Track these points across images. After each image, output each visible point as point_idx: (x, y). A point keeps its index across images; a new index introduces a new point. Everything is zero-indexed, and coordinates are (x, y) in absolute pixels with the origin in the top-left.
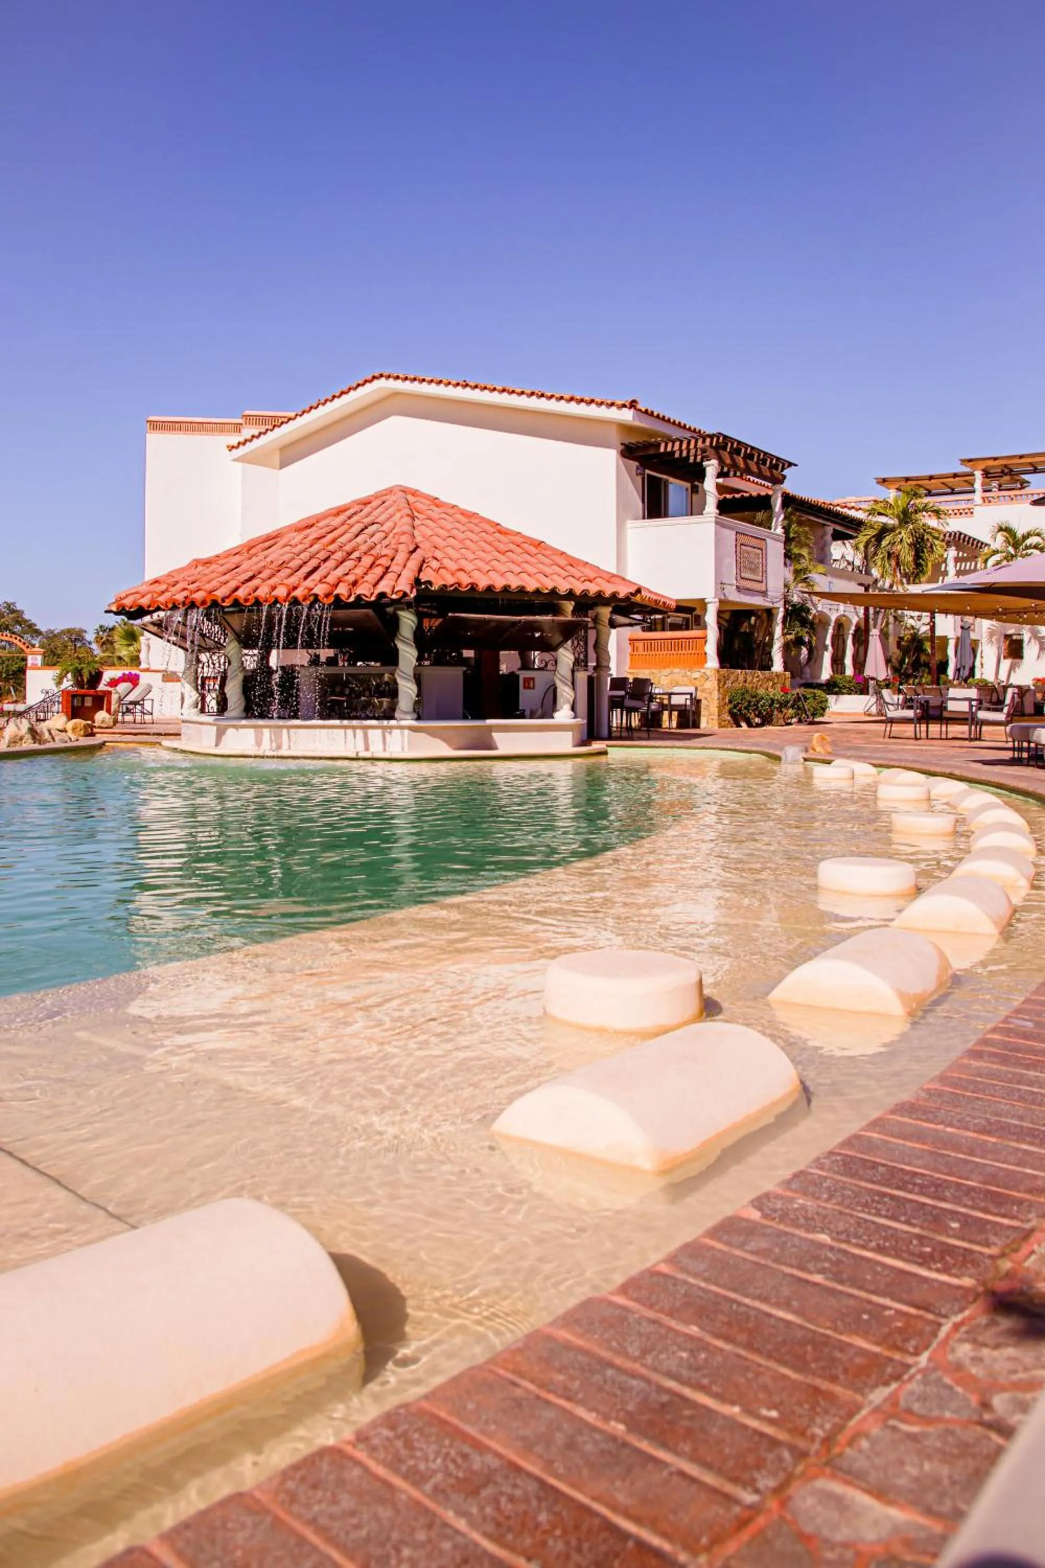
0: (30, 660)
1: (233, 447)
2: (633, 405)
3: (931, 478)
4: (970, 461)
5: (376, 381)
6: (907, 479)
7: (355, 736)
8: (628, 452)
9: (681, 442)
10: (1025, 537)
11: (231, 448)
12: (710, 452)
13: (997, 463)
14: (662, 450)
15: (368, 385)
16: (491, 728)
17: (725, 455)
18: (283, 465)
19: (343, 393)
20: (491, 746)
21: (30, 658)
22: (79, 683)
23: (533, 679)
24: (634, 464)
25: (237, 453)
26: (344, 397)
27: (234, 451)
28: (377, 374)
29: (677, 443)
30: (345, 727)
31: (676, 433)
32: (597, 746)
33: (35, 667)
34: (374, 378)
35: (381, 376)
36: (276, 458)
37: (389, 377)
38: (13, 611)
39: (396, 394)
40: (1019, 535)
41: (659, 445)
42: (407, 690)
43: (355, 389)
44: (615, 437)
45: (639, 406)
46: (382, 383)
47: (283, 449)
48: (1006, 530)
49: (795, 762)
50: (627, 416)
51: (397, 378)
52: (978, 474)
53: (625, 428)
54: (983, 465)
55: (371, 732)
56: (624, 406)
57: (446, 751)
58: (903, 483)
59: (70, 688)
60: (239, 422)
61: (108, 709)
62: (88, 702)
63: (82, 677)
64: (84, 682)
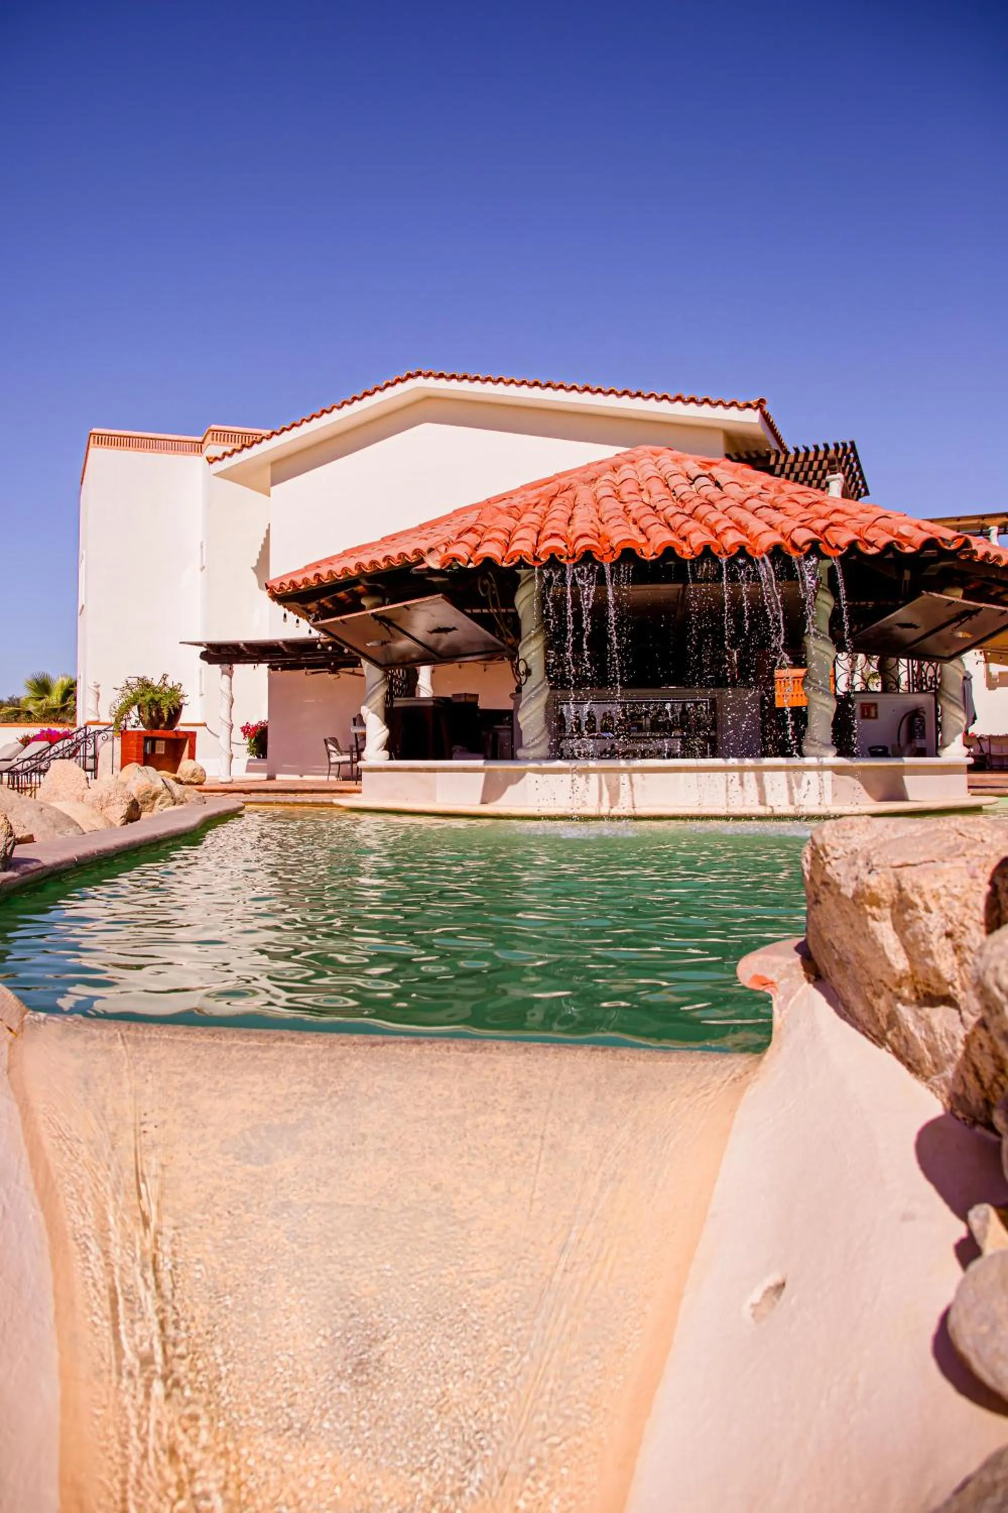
1: (216, 459)
2: (760, 405)
5: (410, 381)
11: (213, 460)
15: (399, 385)
16: (900, 771)
18: (274, 482)
19: (366, 394)
20: (906, 796)
22: (154, 722)
25: (219, 466)
26: (367, 399)
27: (217, 463)
28: (415, 370)
34: (410, 376)
35: (419, 374)
36: (267, 474)
37: (429, 375)
39: (435, 396)
43: (382, 389)
45: (766, 408)
46: (420, 381)
47: (273, 464)
50: (748, 420)
51: (441, 376)
56: (750, 406)
59: (141, 728)
60: (200, 439)
61: (192, 756)
62: (161, 749)
63: (159, 711)
64: (161, 719)
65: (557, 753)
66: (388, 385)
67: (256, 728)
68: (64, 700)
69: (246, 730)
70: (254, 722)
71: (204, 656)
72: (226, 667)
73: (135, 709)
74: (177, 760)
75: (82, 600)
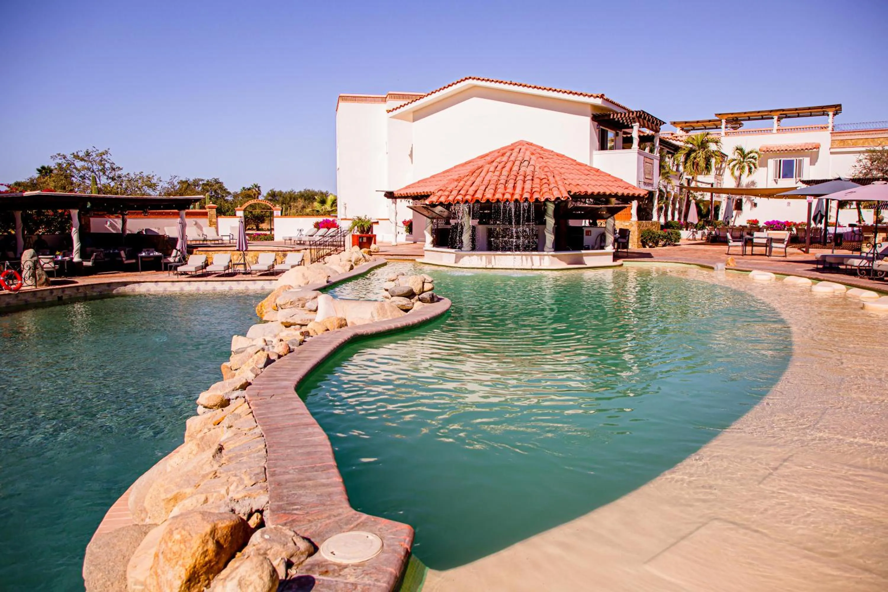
0: (275, 213)
2: (602, 96)
3: (698, 122)
4: (720, 114)
5: (467, 81)
6: (686, 122)
7: (527, 260)
8: (595, 118)
9: (621, 114)
10: (749, 154)
11: (389, 111)
12: (636, 119)
13: (733, 116)
14: (611, 117)
15: (462, 82)
16: (582, 255)
17: (641, 120)
18: (414, 120)
19: (449, 86)
20: (582, 263)
21: (275, 212)
22: (362, 232)
23: (590, 231)
24: (596, 123)
25: (391, 114)
26: (450, 88)
27: (391, 113)
28: (468, 77)
29: (619, 115)
30: (522, 255)
31: (619, 110)
32: (619, 262)
33: (278, 217)
34: (466, 79)
35: (470, 78)
36: (411, 116)
37: (474, 78)
38: (218, 183)
39: (475, 86)
40: (746, 152)
41: (610, 115)
42: (550, 238)
43: (456, 84)
44: (589, 111)
45: (605, 97)
46: (470, 81)
47: (414, 112)
48: (740, 150)
49: (721, 270)
50: (599, 102)
51: (479, 79)
52: (724, 121)
53: (595, 107)
54: (726, 117)
55: (534, 257)
56: (598, 97)
57: (564, 265)
58: (684, 125)
59: (358, 233)
60: (385, 96)
61: (375, 243)
62: (365, 240)
63: (364, 228)
64: (364, 231)
65: (473, 249)
66: (458, 82)
67: (408, 222)
68: (332, 206)
69: (404, 223)
70: (408, 219)
71: (385, 195)
72: (394, 200)
73: (356, 227)
74: (370, 244)
75: (338, 166)
